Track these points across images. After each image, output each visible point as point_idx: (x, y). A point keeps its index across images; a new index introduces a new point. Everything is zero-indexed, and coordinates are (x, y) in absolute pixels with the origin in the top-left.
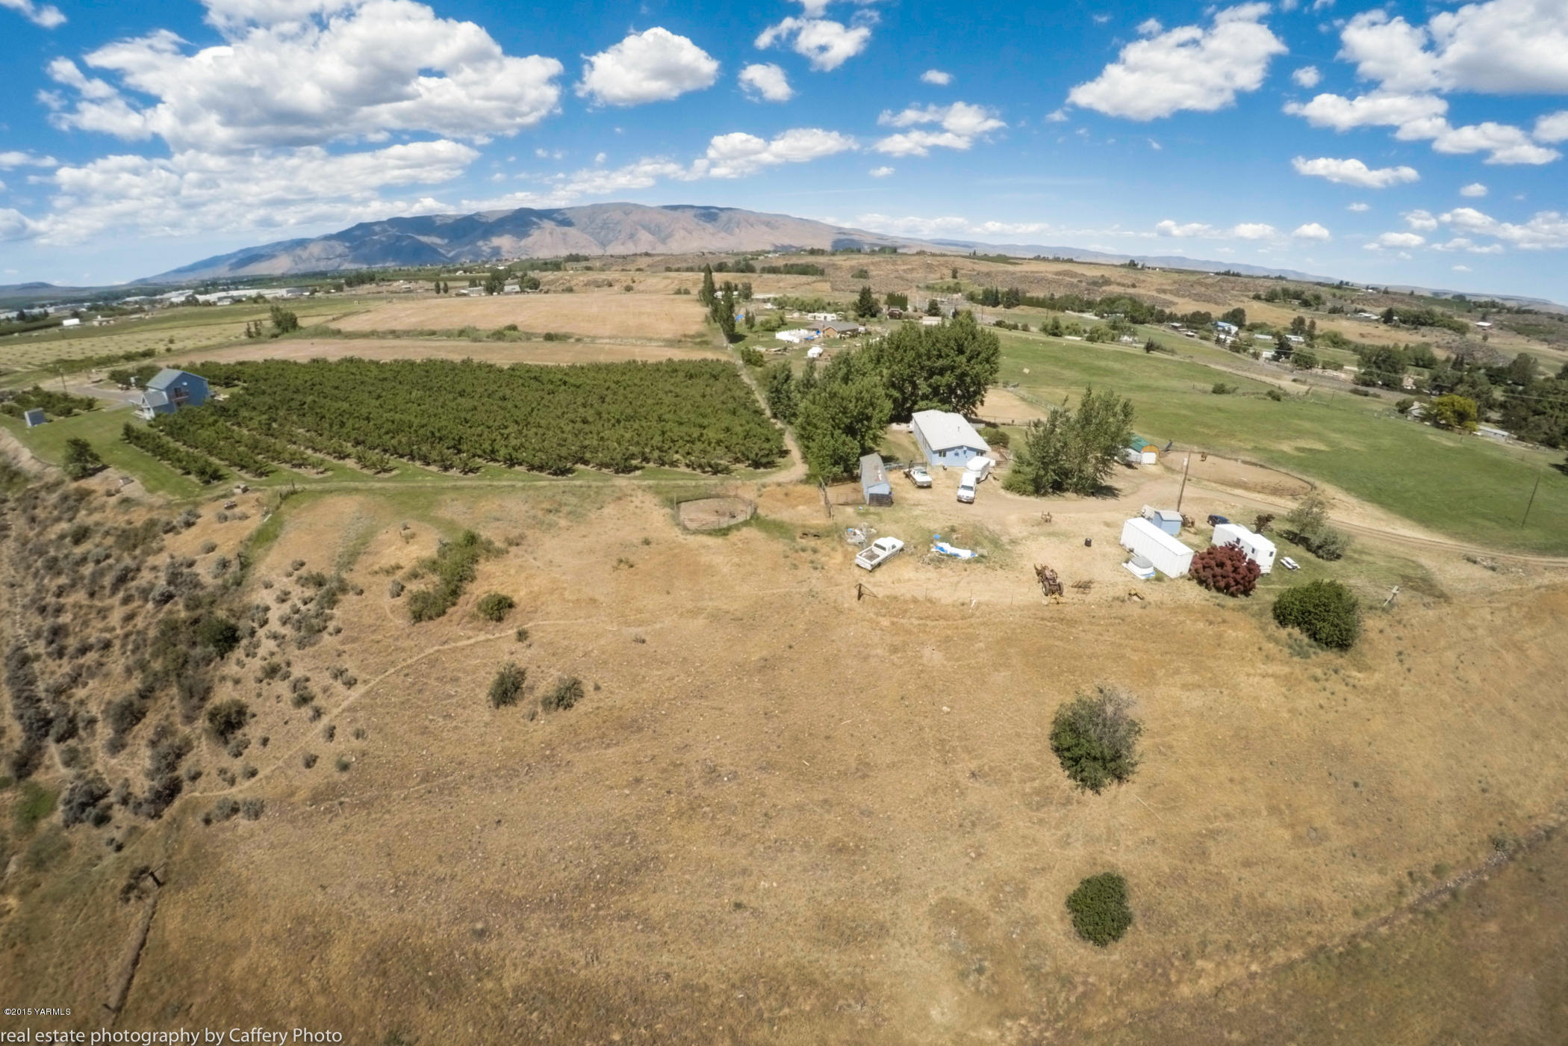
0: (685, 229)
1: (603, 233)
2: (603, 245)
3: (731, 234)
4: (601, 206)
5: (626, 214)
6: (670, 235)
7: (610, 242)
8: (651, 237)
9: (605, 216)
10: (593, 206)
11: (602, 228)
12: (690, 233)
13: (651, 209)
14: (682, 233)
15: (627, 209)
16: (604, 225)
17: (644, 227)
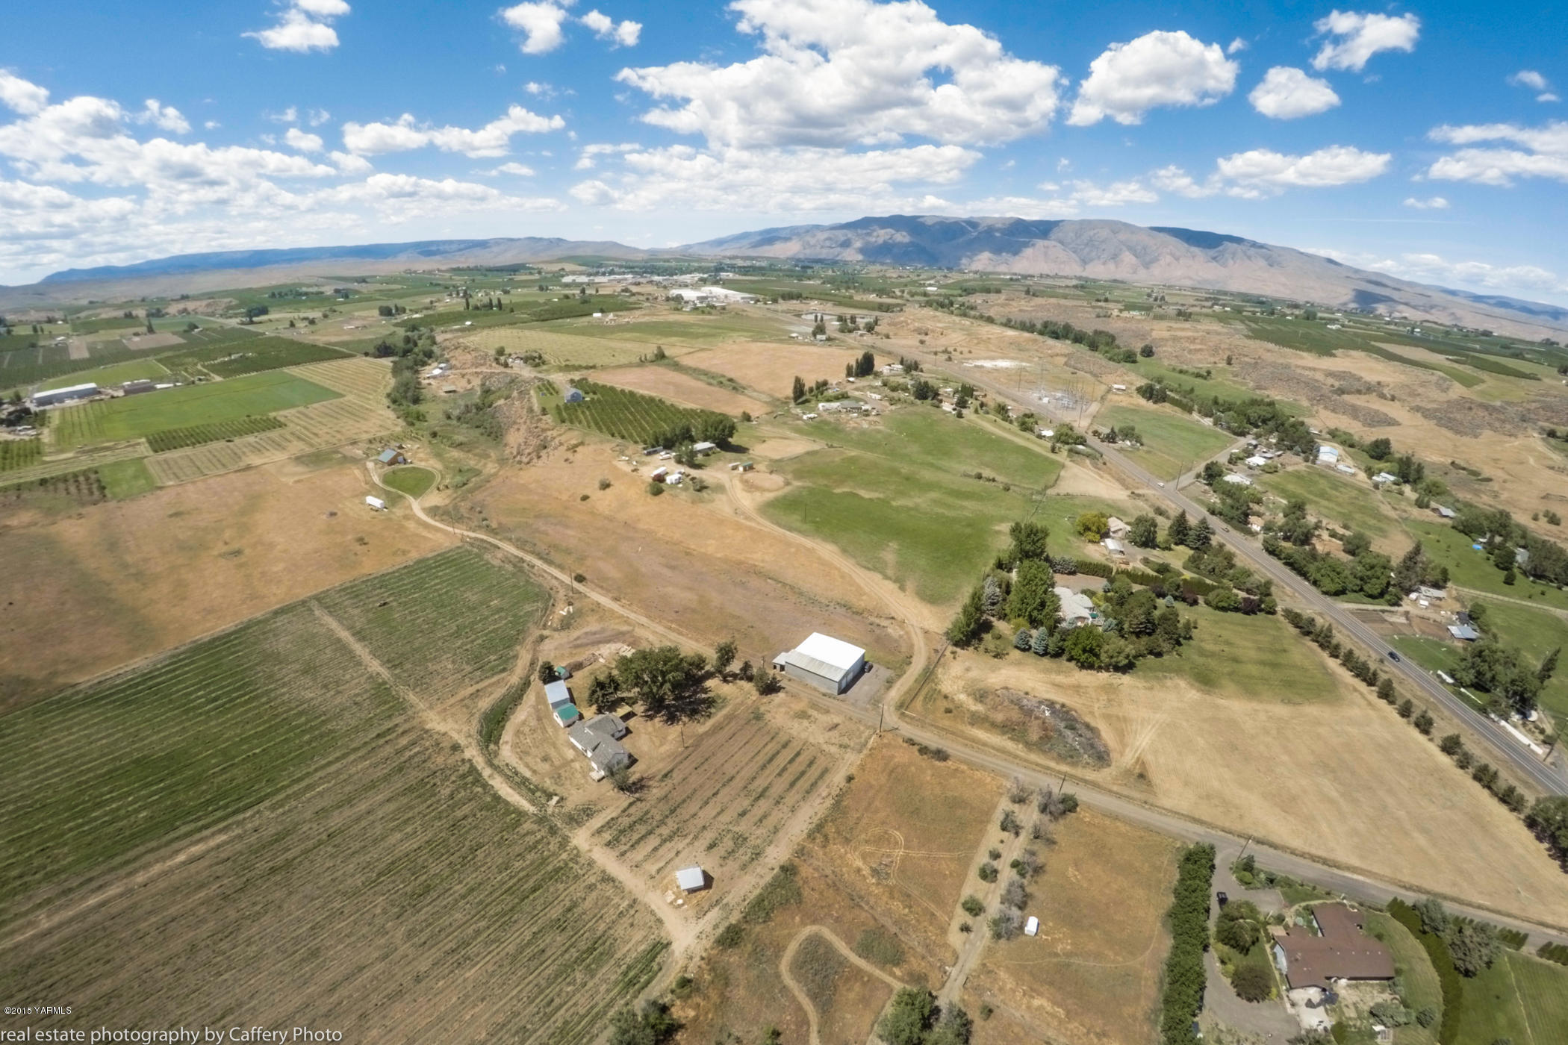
0: (1172, 254)
1: (1087, 249)
2: (1084, 262)
3: (1224, 265)
4: (1090, 222)
5: (1114, 232)
6: (1156, 260)
7: (1092, 260)
8: (1134, 260)
9: (1092, 233)
10: (1082, 222)
11: (1087, 245)
12: (1177, 259)
13: (1140, 229)
14: (1169, 258)
15: (1116, 227)
16: (1089, 242)
17: (1131, 249)
